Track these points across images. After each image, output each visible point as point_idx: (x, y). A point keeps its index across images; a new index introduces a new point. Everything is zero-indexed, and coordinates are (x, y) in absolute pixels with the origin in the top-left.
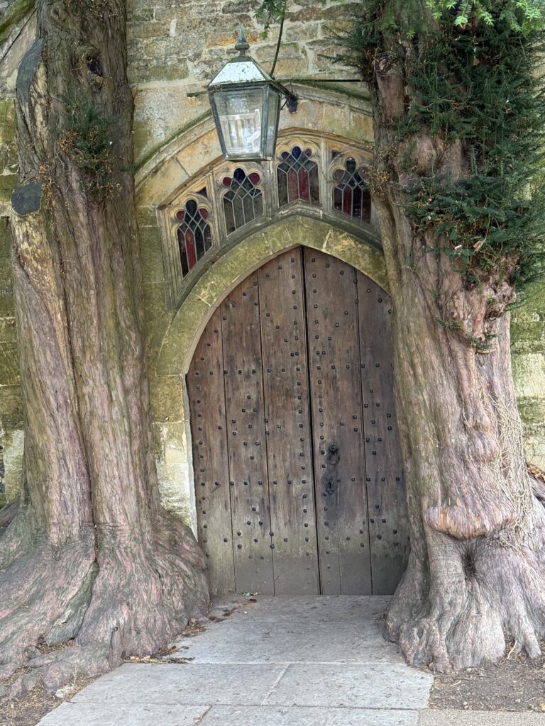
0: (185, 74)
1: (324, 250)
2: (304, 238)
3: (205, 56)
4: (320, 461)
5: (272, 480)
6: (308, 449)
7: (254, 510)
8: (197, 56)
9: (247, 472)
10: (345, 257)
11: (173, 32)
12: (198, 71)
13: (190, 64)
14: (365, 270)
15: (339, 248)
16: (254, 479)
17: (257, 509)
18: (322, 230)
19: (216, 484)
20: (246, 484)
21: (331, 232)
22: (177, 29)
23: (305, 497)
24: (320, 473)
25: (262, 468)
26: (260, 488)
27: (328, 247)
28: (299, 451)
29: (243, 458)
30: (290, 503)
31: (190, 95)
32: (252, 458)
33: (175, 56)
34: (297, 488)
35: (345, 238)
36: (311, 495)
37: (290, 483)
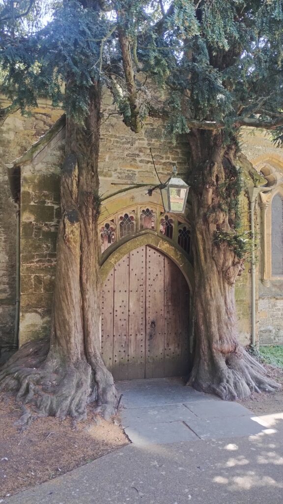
0: (111, 176)
1: (158, 247)
2: (152, 242)
3: (119, 170)
4: (148, 326)
5: (130, 334)
6: (144, 322)
7: (122, 346)
8: (116, 170)
9: (120, 331)
10: (165, 250)
11: (107, 160)
12: (116, 175)
13: (113, 173)
14: (173, 255)
15: (164, 247)
16: (123, 334)
17: (124, 346)
18: (158, 240)
19: (108, 336)
20: (119, 335)
21: (161, 241)
22: (109, 159)
23: (142, 340)
24: (148, 331)
25: (126, 329)
26: (125, 337)
27: (160, 246)
28: (140, 323)
29: (119, 326)
30: (136, 343)
31: (112, 184)
32: (123, 325)
33: (107, 168)
34: (139, 337)
35: (166, 244)
36: (144, 340)
37: (136, 335)
